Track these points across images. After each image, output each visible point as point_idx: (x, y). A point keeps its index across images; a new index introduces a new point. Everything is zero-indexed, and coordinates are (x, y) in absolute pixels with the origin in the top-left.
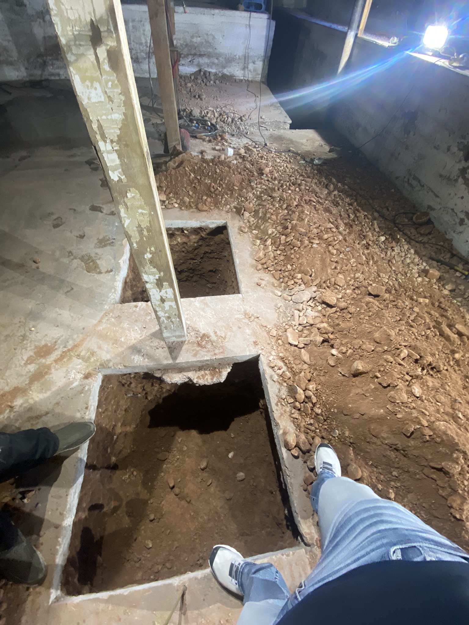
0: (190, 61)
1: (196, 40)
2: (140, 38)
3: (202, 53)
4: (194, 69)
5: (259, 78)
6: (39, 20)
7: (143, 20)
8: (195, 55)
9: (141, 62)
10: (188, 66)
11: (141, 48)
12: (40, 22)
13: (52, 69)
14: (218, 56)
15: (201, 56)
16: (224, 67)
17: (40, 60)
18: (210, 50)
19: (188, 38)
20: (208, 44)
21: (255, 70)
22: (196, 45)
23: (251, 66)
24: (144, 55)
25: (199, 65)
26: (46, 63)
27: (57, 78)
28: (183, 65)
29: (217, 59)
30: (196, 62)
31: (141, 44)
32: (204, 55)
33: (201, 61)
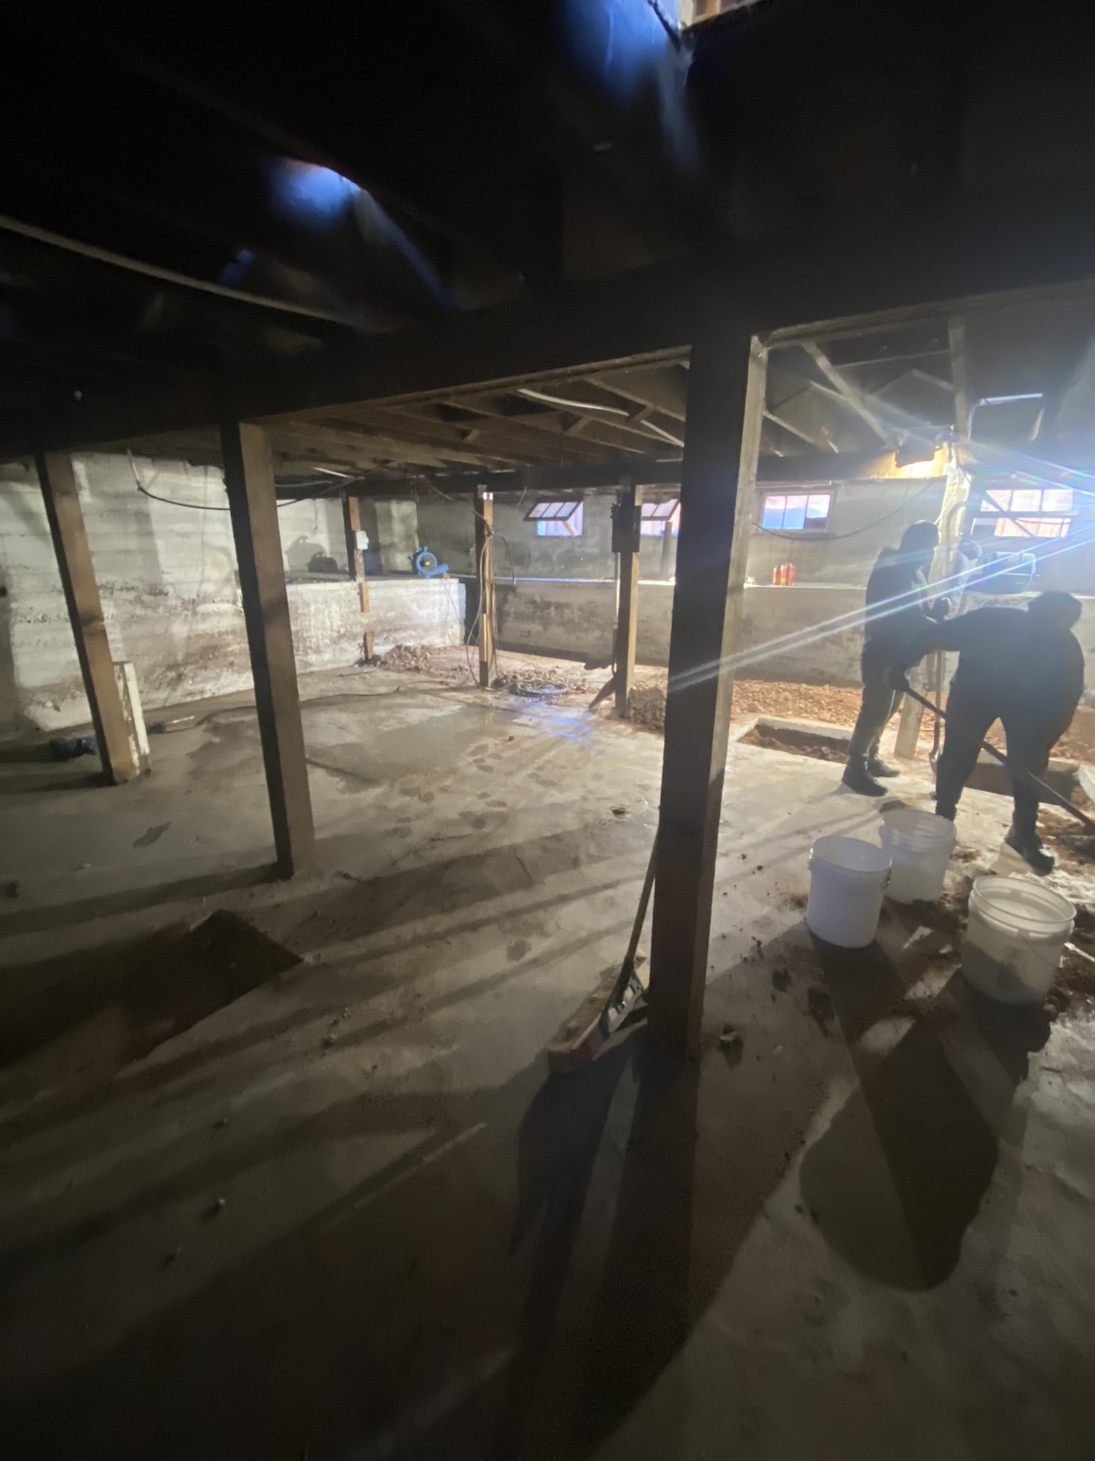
0: (385, 639)
1: (391, 614)
2: (323, 622)
3: (398, 627)
4: (389, 647)
5: (458, 642)
6: (185, 612)
7: (329, 600)
8: (390, 630)
9: (323, 651)
10: (383, 646)
11: (325, 633)
12: (186, 616)
13: (192, 685)
14: (415, 628)
15: (396, 630)
16: (422, 638)
17: (172, 674)
18: (406, 622)
19: (382, 615)
20: (405, 617)
21: (453, 634)
22: (391, 619)
23: (450, 631)
24: (327, 641)
25: (395, 640)
26: (183, 677)
27: (198, 698)
28: (376, 644)
29: (415, 630)
30: (391, 638)
31: (325, 629)
32: (400, 629)
33: (398, 636)
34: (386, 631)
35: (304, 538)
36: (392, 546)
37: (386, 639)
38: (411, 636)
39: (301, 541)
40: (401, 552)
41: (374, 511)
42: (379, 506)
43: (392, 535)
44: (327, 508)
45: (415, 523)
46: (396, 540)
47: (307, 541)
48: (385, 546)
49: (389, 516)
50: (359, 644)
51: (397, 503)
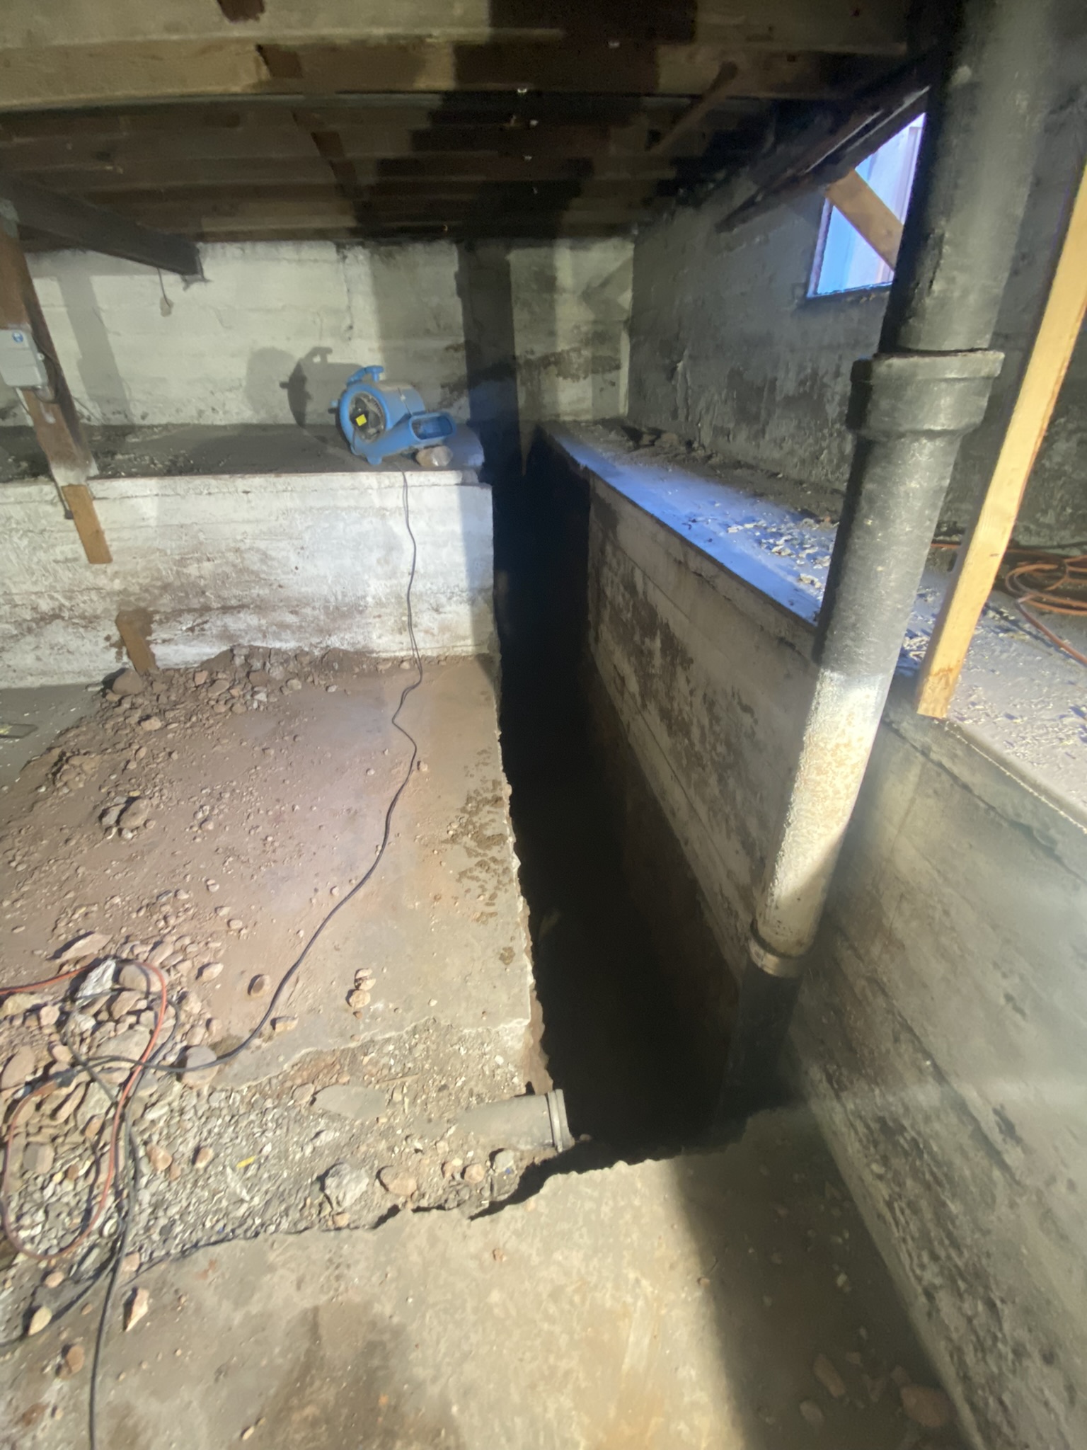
0: (191, 630)
1: (200, 569)
3: (233, 603)
4: (209, 650)
8: (205, 609)
10: (187, 643)
14: (294, 604)
15: (228, 610)
18: (261, 591)
19: (167, 568)
21: (445, 628)
22: (202, 582)
28: (166, 641)
29: (294, 612)
30: (213, 629)
32: (242, 607)
33: (237, 623)
34: (190, 611)
35: (324, 352)
36: (552, 362)
37: (196, 632)
38: (283, 626)
39: (317, 359)
40: (575, 377)
41: (504, 272)
42: (520, 259)
43: (552, 333)
44: (375, 277)
45: (626, 299)
46: (562, 346)
47: (331, 359)
48: (529, 363)
49: (548, 283)
50: (108, 638)
51: (572, 248)
